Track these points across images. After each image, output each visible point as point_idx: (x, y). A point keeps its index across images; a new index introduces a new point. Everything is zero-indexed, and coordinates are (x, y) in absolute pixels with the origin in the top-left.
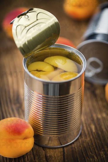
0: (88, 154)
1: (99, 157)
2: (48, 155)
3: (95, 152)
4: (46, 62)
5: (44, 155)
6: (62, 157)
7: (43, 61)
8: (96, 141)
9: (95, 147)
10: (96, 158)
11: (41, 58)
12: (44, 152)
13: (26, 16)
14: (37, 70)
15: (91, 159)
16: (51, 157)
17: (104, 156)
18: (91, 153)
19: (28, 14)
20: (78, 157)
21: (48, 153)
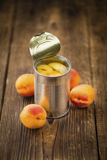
0: (70, 144)
1: (76, 147)
2: (44, 142)
3: (75, 144)
4: (49, 66)
5: (42, 142)
6: (53, 144)
7: (48, 64)
8: (78, 137)
9: (76, 141)
10: (74, 147)
11: (47, 63)
12: (42, 139)
13: (40, 36)
14: (42, 69)
15: (71, 148)
16: (46, 143)
17: (80, 147)
18: (72, 144)
19: (41, 35)
20: (63, 146)
21: (45, 140)
